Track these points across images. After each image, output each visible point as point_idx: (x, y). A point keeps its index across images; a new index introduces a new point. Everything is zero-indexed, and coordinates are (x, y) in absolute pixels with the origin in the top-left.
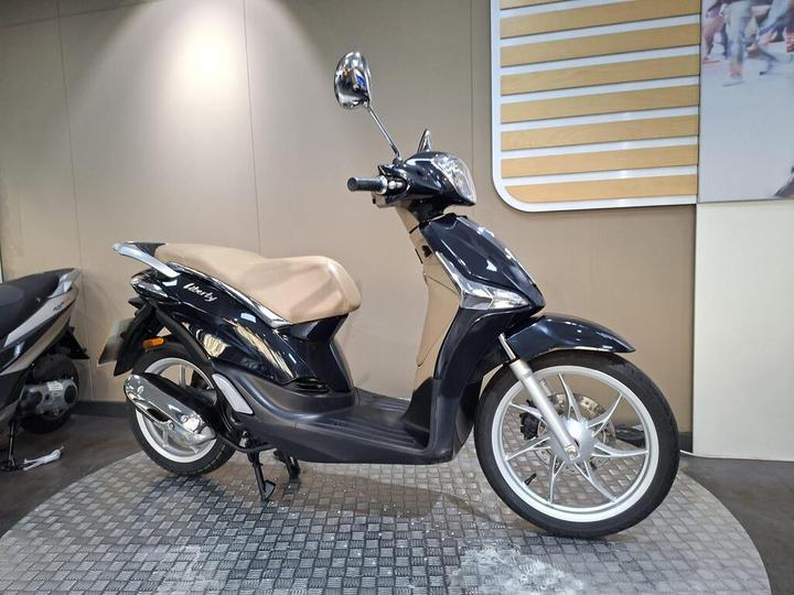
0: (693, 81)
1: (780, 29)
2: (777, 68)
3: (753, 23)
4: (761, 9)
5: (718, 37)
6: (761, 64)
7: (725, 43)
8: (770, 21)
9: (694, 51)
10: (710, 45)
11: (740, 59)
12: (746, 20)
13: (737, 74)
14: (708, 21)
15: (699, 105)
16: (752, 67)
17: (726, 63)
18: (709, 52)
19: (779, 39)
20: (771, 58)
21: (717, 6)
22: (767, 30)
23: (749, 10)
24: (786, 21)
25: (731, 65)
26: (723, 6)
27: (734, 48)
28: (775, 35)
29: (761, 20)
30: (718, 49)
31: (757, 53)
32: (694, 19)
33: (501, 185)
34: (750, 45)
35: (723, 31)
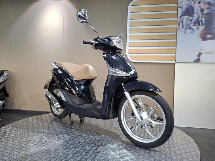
0: (175, 33)
1: (195, 23)
2: (194, 32)
3: (189, 21)
4: (191, 18)
5: (181, 24)
6: (191, 31)
7: (183, 25)
8: (193, 21)
9: (175, 26)
10: (179, 26)
11: (186, 29)
12: (187, 20)
13: (185, 33)
14: (179, 20)
15: (176, 39)
16: (189, 31)
17: (183, 30)
18: (179, 27)
19: (195, 25)
20: (193, 30)
22: (192, 23)
23: (188, 18)
24: (197, 21)
25: (184, 30)
26: (182, 17)
27: (185, 27)
28: (194, 24)
29: (191, 21)
30: (181, 26)
31: (190, 28)
32: (176, 19)
33: (128, 55)
34: (188, 26)
35: (182, 22)
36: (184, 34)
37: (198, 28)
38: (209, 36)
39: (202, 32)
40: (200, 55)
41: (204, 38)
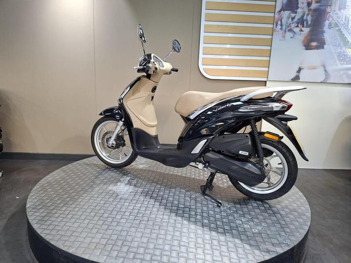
0: (270, 37)
1: (298, 23)
3: (290, 19)
4: (293, 15)
5: (279, 23)
6: (291, 34)
7: (281, 25)
8: (296, 20)
9: (271, 26)
10: (277, 25)
11: (285, 31)
12: (288, 18)
13: (284, 37)
14: (277, 16)
15: (271, 46)
16: (289, 34)
17: (281, 32)
18: (276, 27)
19: (297, 26)
20: (294, 33)
21: (280, 11)
22: (294, 23)
23: (290, 15)
24: (300, 20)
25: (282, 33)
26: (282, 11)
27: (284, 27)
28: (296, 25)
29: (293, 19)
30: (279, 27)
31: (290, 30)
32: (272, 15)
33: (201, 67)
34: (288, 27)
35: (281, 21)
36: (282, 39)
37: (301, 31)
38: (314, 44)
39: (306, 37)
40: (300, 70)
41: (308, 47)
